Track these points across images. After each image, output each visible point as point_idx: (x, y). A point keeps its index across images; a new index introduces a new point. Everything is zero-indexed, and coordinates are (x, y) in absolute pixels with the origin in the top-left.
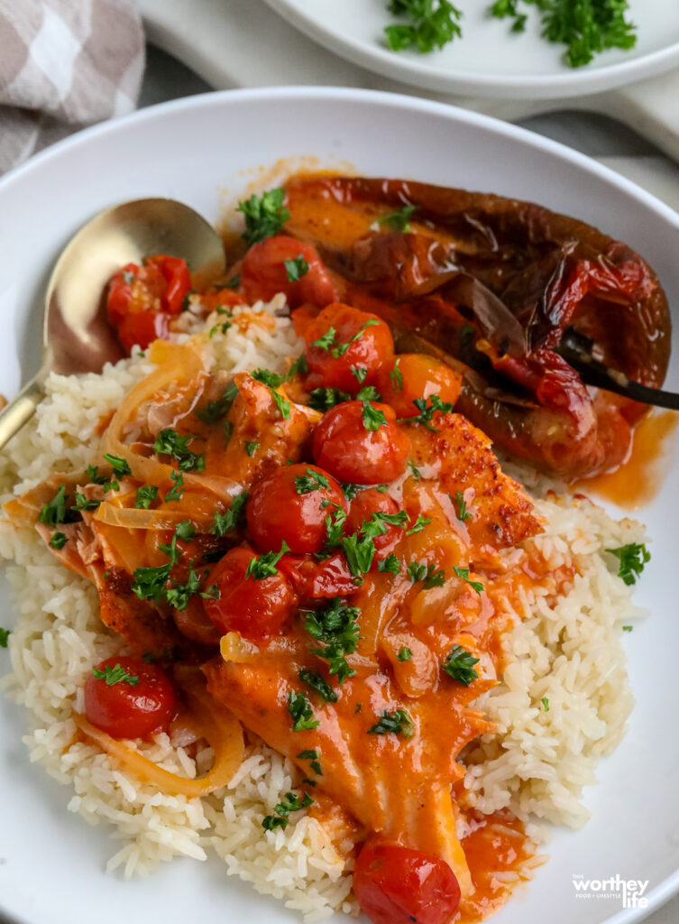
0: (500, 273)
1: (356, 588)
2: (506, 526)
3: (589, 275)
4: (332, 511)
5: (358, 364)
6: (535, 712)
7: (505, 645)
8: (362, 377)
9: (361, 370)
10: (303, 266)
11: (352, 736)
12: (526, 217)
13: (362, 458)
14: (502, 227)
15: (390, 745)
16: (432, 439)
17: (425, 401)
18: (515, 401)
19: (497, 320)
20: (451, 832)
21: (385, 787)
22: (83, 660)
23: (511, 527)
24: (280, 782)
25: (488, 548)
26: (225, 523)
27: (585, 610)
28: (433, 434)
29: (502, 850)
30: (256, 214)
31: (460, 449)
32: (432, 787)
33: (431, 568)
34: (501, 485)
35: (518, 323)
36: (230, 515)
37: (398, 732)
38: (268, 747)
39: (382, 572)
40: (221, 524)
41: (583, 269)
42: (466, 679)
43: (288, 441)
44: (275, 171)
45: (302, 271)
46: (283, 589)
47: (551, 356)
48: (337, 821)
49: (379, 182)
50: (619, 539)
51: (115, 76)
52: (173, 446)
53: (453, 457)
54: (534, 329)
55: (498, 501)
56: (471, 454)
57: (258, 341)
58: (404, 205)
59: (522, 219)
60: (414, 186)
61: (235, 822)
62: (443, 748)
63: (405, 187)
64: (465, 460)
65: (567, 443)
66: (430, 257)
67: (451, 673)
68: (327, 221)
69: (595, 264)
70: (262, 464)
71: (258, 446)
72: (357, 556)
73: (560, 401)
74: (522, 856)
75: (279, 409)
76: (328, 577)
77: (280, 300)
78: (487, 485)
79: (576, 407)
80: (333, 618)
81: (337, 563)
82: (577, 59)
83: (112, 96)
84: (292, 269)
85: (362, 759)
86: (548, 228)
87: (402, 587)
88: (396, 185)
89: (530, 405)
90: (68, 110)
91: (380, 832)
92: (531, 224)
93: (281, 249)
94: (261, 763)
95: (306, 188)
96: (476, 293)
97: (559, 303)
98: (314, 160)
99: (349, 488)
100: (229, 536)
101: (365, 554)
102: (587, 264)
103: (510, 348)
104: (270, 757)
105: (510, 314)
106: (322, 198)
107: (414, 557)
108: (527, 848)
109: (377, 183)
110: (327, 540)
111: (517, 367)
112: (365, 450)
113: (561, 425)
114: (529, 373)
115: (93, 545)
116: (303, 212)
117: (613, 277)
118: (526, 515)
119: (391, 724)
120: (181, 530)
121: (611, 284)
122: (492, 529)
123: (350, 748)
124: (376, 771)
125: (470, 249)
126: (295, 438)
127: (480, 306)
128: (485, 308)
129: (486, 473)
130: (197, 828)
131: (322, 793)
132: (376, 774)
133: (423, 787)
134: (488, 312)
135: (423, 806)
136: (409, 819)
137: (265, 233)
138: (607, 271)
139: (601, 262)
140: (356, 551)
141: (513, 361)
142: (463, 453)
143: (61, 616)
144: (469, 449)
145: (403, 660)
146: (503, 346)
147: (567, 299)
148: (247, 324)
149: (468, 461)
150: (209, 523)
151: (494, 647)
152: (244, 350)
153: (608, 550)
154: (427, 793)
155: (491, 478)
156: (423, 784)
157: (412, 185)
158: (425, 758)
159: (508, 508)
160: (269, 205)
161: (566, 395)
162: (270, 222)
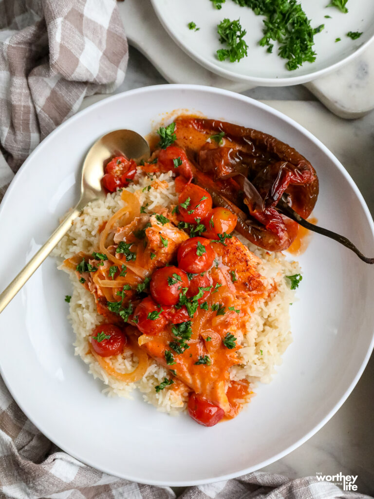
0: (255, 161)
2: (250, 284)
3: (291, 178)
4: (182, 291)
5: (198, 217)
6: (257, 356)
7: (247, 327)
8: (198, 221)
9: (198, 219)
10: (181, 162)
11: (188, 365)
12: (267, 142)
13: (195, 267)
14: (257, 143)
16: (224, 249)
17: (222, 235)
18: (257, 227)
19: (252, 194)
20: (222, 390)
21: (200, 381)
22: (92, 324)
23: (252, 285)
24: (162, 375)
25: (243, 292)
26: (142, 288)
27: (278, 305)
28: (224, 246)
29: (241, 390)
30: (164, 136)
31: (234, 253)
33: (220, 305)
34: (249, 268)
35: (261, 197)
36: (144, 285)
37: (205, 364)
39: (202, 308)
40: (141, 288)
41: (289, 176)
43: (167, 254)
44: (172, 114)
45: (180, 164)
46: (162, 321)
47: (273, 211)
48: (182, 389)
49: (212, 121)
50: (291, 271)
51: (117, 63)
52: (124, 250)
53: (231, 256)
54: (266, 201)
55: (248, 274)
56: (239, 255)
57: (161, 193)
58: (220, 132)
59: (265, 143)
60: (225, 124)
63: (221, 125)
64: (236, 258)
66: (229, 156)
67: (226, 345)
68: (191, 138)
69: (294, 173)
70: (157, 263)
71: (155, 256)
73: (275, 231)
74: (247, 393)
75: (163, 244)
76: (180, 317)
77: (170, 173)
78: (244, 268)
79: (281, 234)
80: (183, 327)
81: (184, 312)
82: (291, 66)
83: (116, 72)
84: (176, 162)
85: (192, 373)
86: (275, 148)
87: (208, 314)
88: (218, 123)
89: (263, 229)
90: (98, 81)
91: (198, 393)
92: (268, 145)
93: (173, 153)
94: (156, 367)
95: (183, 122)
96: (245, 183)
97: (278, 191)
98: (187, 110)
99: (190, 275)
100: (144, 291)
102: (290, 174)
103: (257, 207)
104: (159, 366)
105: (258, 194)
106: (189, 128)
107: (214, 302)
108: (249, 390)
109: (211, 121)
110: (179, 301)
111: (259, 216)
112: (196, 264)
113: (274, 239)
114: (264, 219)
115: (94, 286)
116: (181, 134)
117: (299, 178)
118: (258, 280)
119: (203, 361)
120: (125, 287)
121: (299, 181)
122: (245, 284)
123: (187, 368)
124: (197, 376)
125: (244, 150)
126: (170, 252)
127: (246, 189)
128: (249, 190)
129: (244, 263)
131: (177, 379)
132: (196, 377)
134: (249, 191)
135: (213, 388)
136: (208, 391)
137: (167, 145)
138: (298, 176)
139: (296, 172)
141: (257, 214)
142: (235, 255)
143: (84, 306)
144: (238, 253)
145: (208, 341)
146: (255, 206)
147: (281, 190)
148: (157, 186)
149: (238, 259)
150: (136, 286)
151: (243, 326)
152: (156, 197)
153: (287, 277)
154: (215, 384)
155: (245, 265)
156: (214, 381)
157: (224, 124)
159: (252, 278)
160: (169, 132)
161: (277, 230)
162: (169, 140)
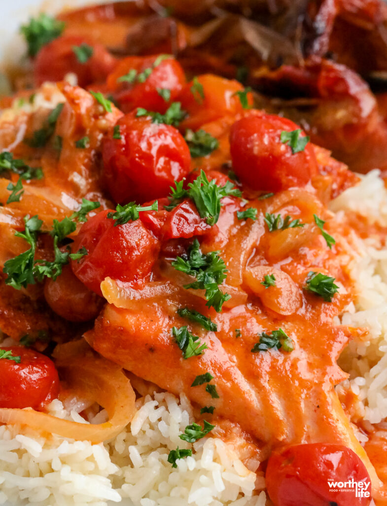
1: (209, 227)
11: (238, 358)
15: (275, 360)
24: (178, 418)
32: (323, 388)
37: (279, 347)
38: (160, 390)
42: (329, 290)
45: (89, 54)
61: (143, 466)
62: (323, 355)
65: (355, 121)
67: (314, 290)
70: (94, 155)
72: (204, 198)
76: (182, 219)
85: (253, 376)
91: (284, 440)
94: (157, 407)
101: (210, 195)
104: (164, 401)
119: (271, 341)
130: (107, 474)
132: (268, 387)
133: (315, 391)
135: (318, 407)
140: (202, 194)
145: (269, 285)
154: (319, 395)
156: (314, 388)
158: (310, 365)
